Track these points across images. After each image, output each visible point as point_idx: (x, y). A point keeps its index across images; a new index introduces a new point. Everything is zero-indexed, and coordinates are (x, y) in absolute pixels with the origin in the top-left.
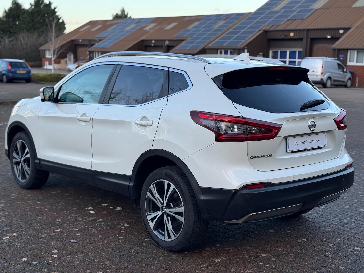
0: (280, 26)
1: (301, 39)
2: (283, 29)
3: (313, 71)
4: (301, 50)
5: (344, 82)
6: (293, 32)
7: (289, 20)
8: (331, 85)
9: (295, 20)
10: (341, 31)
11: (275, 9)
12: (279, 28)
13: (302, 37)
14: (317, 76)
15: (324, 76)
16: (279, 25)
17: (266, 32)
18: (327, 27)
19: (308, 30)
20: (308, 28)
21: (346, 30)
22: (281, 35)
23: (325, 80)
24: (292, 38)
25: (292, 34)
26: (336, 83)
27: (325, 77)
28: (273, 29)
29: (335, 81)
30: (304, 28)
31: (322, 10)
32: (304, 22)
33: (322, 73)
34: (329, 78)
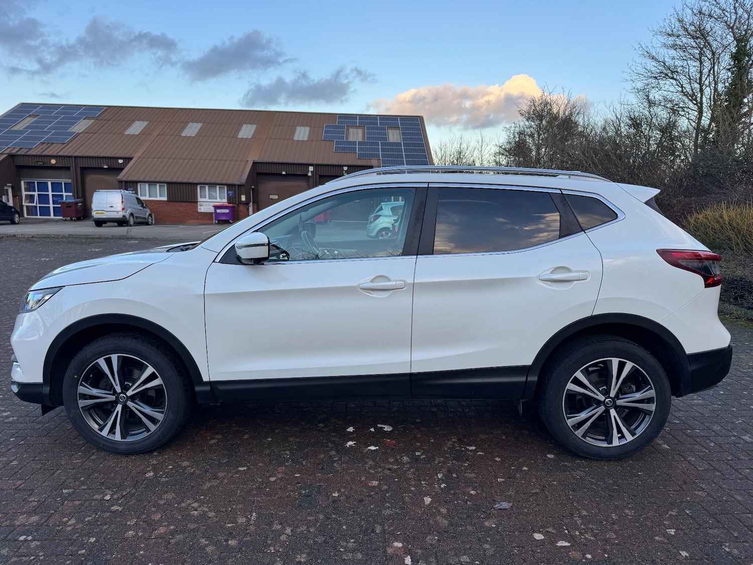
0: (32, 150)
1: (68, 168)
2: (39, 154)
3: (112, 207)
4: (69, 181)
5: (145, 218)
6: (54, 159)
7: (43, 143)
8: (134, 223)
9: (53, 143)
10: (121, 161)
11: (16, 128)
12: (31, 153)
13: (69, 166)
14: (117, 212)
15: (126, 212)
16: (30, 149)
17: (12, 156)
18: (101, 155)
19: (76, 157)
20: (75, 154)
21: (128, 159)
22: (37, 162)
23: (127, 217)
24: (54, 165)
25: (53, 161)
26: (139, 220)
27: (127, 214)
28: (23, 152)
29: (137, 217)
30: (70, 154)
31: (87, 135)
32: (66, 148)
33: (123, 209)
34: (132, 214)
